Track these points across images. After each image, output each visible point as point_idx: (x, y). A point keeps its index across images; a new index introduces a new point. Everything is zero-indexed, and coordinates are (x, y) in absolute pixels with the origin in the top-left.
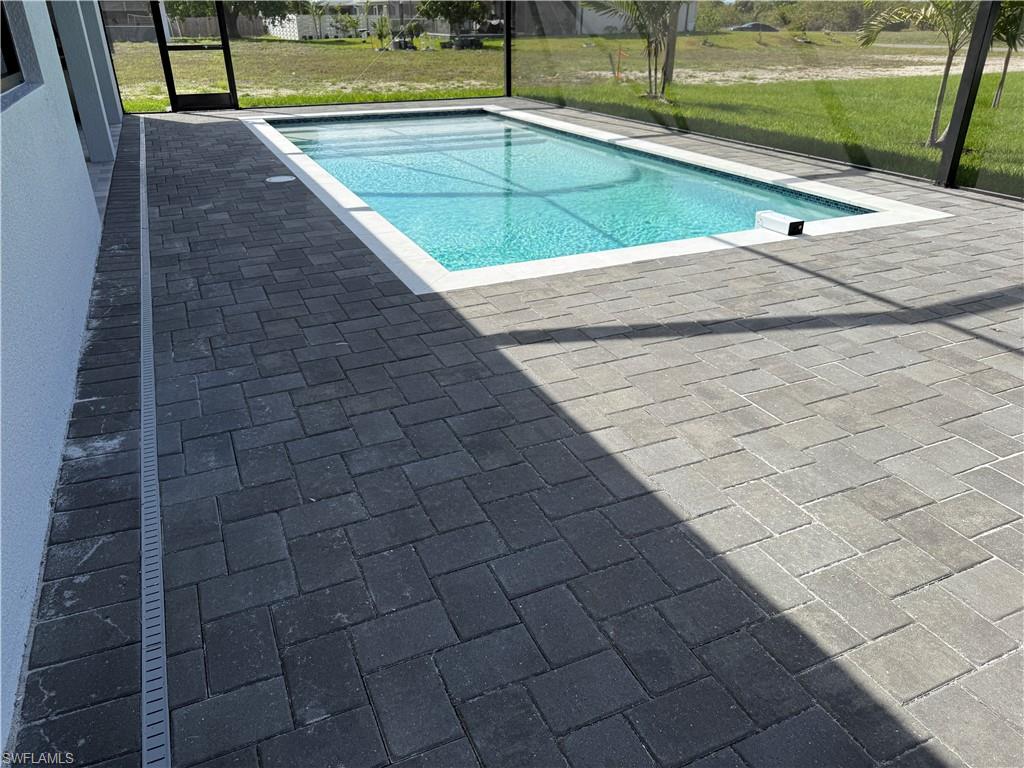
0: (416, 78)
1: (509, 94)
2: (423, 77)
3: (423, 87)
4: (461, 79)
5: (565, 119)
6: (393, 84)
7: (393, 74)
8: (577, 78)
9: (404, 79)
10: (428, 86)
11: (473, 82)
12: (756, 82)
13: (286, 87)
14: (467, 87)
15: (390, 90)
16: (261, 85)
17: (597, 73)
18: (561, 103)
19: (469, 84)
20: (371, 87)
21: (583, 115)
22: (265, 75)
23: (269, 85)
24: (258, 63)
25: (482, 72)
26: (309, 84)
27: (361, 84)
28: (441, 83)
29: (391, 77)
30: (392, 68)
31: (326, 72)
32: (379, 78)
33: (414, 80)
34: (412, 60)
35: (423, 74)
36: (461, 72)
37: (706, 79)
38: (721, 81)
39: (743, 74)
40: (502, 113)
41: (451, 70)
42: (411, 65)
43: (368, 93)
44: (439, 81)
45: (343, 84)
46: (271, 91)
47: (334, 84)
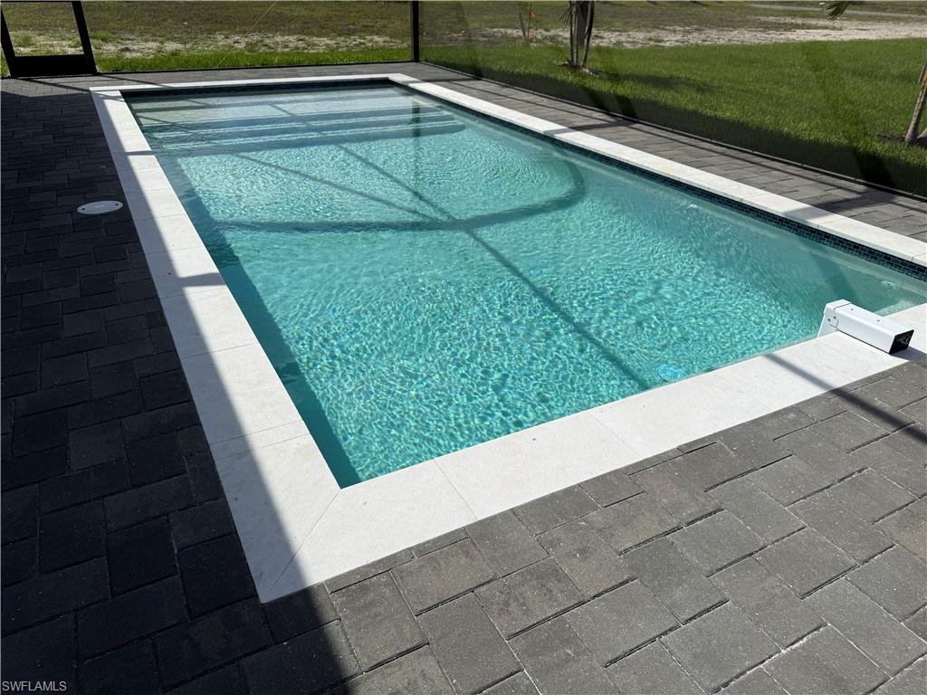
0: (316, 32)
1: (416, 59)
2: (324, 31)
3: (323, 43)
4: (363, 34)
5: (485, 96)
6: (291, 38)
7: (292, 26)
8: (484, 36)
9: (303, 33)
10: (329, 42)
11: (376, 38)
12: (662, 44)
13: (173, 39)
14: (370, 45)
15: (287, 46)
16: (148, 36)
17: (502, 30)
18: (477, 73)
19: (371, 41)
20: (267, 41)
21: (505, 91)
22: (154, 25)
23: (154, 37)
24: (150, 10)
25: (385, 26)
26: (199, 36)
27: (256, 37)
28: (342, 38)
29: (290, 29)
30: (291, 20)
31: (221, 23)
32: (277, 31)
33: (313, 34)
34: (313, 10)
35: (323, 28)
36: (364, 26)
37: (614, 40)
38: (628, 42)
39: (649, 35)
40: (411, 85)
41: (353, 24)
42: (312, 16)
43: (263, 48)
44: (340, 35)
45: (237, 38)
46: (154, 45)
47: (227, 37)
